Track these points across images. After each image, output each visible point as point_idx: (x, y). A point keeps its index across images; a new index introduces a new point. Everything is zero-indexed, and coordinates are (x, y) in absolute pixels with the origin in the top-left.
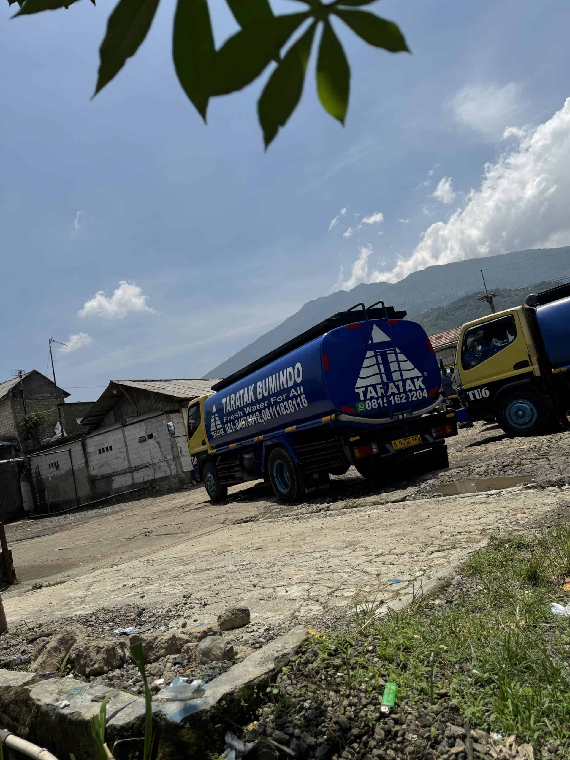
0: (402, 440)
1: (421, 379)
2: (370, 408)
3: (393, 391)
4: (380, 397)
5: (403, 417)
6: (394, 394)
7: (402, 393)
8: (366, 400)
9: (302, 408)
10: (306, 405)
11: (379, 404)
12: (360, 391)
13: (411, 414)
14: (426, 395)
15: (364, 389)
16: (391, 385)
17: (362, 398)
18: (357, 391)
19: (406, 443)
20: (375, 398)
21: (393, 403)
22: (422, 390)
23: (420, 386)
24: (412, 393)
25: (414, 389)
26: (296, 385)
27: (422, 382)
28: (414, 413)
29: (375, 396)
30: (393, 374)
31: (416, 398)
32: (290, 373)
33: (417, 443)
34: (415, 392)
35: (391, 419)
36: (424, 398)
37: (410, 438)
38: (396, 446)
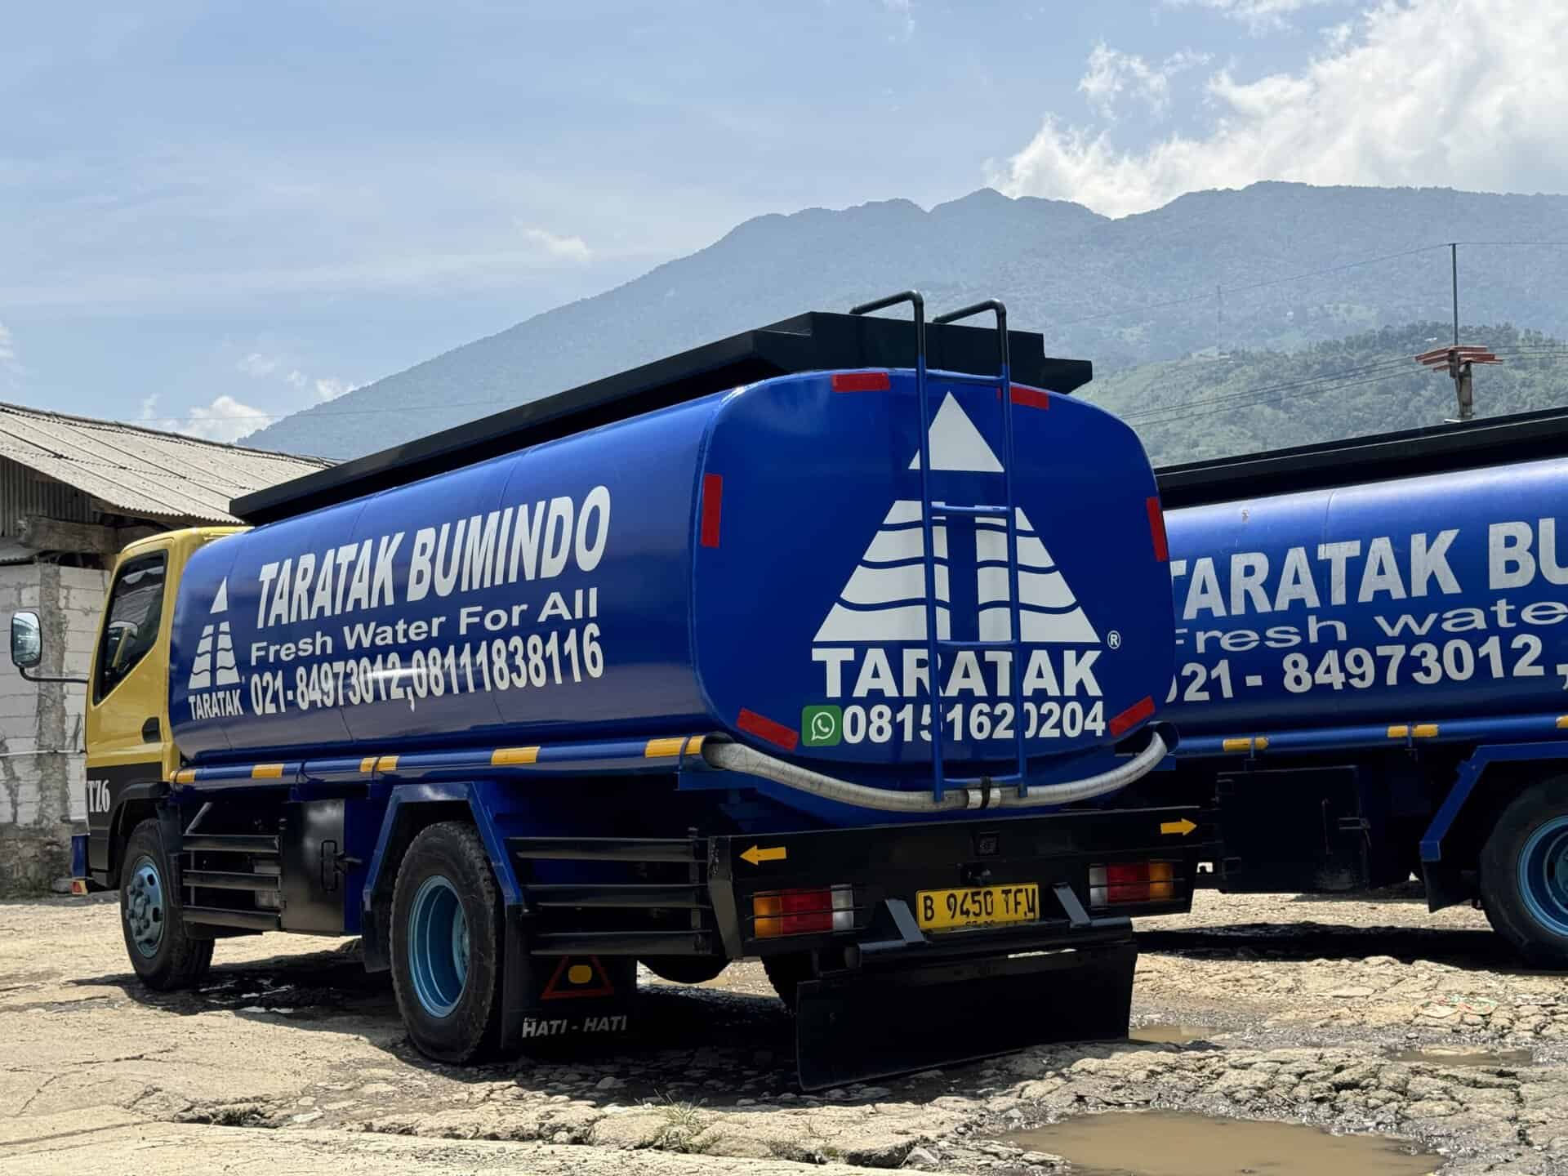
0: (960, 893)
1: (1091, 656)
2: (857, 739)
3: (966, 684)
4: (910, 700)
5: (986, 799)
6: (967, 698)
7: (1003, 699)
8: (847, 699)
9: (577, 678)
10: (596, 672)
11: (898, 728)
12: (833, 661)
13: (1022, 794)
14: (1099, 727)
15: (849, 654)
16: (966, 657)
17: (834, 689)
18: (818, 655)
19: (975, 908)
20: (889, 702)
21: (958, 735)
22: (1087, 702)
23: (1081, 686)
24: (1044, 709)
25: (1053, 691)
26: (571, 578)
28: (1032, 790)
29: (891, 691)
30: (983, 615)
31: (1056, 733)
32: (560, 520)
33: (1020, 916)
34: (1054, 706)
35: (937, 799)
36: (1087, 735)
37: (997, 891)
38: (929, 913)
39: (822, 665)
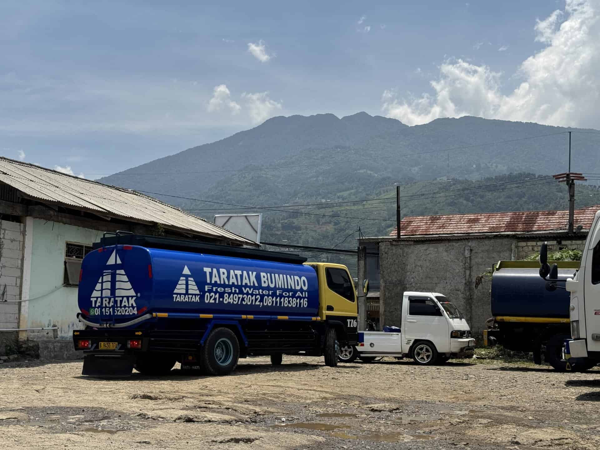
0: (105, 343)
1: (134, 298)
2: (97, 314)
5: (106, 326)
12: (93, 300)
13: (114, 325)
14: (136, 312)
18: (92, 299)
19: (107, 346)
21: (112, 314)
22: (133, 308)
23: (132, 304)
24: (126, 309)
25: (127, 305)
27: (135, 301)
30: (116, 291)
31: (128, 314)
33: (114, 348)
34: (128, 308)
35: (100, 325)
36: (134, 314)
37: (111, 343)
38: (101, 346)
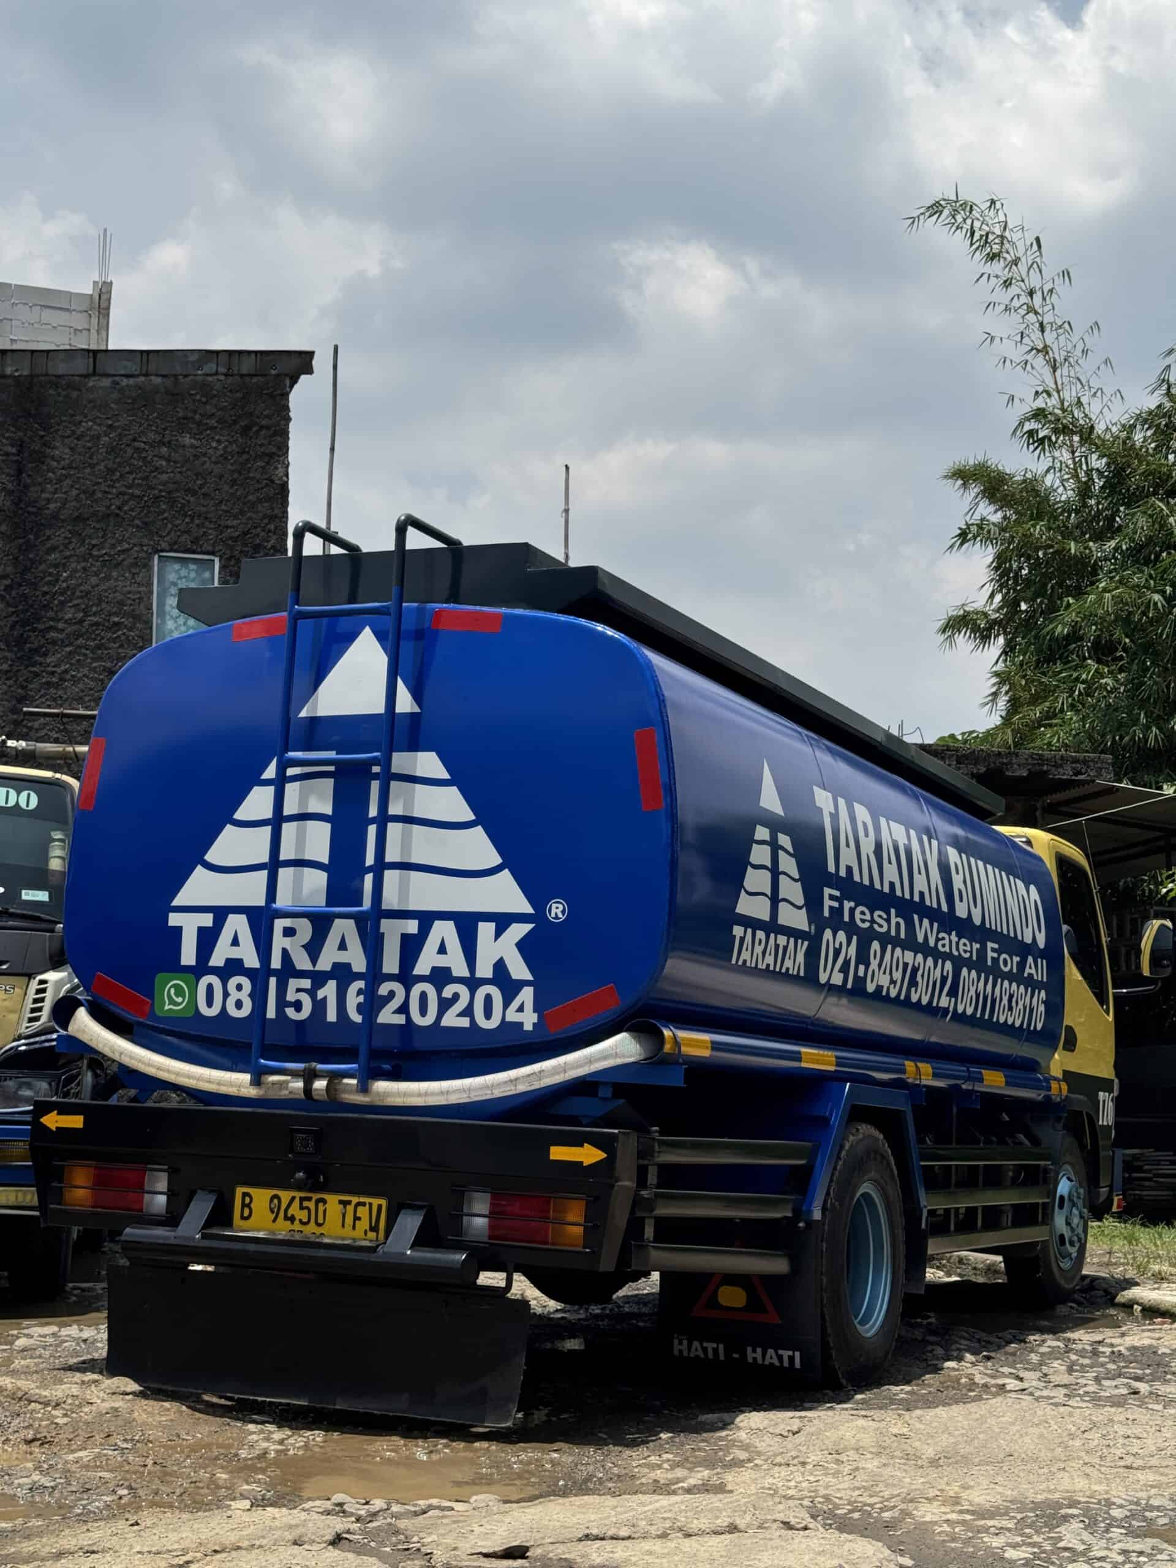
0: (285, 1196)
1: (518, 931)
2: (213, 1011)
3: (342, 957)
4: (275, 972)
6: (342, 973)
7: (392, 977)
8: (202, 968)
12: (189, 925)
13: (364, 1089)
16: (344, 928)
18: (174, 920)
19: (303, 1215)
20: (249, 973)
21: (332, 1016)
23: (500, 966)
24: (448, 993)
25: (460, 969)
27: (521, 945)
29: (252, 961)
31: (465, 1022)
33: (359, 1233)
35: (256, 1082)
36: (508, 1027)
37: (333, 1201)
38: (246, 1213)
39: (178, 930)
